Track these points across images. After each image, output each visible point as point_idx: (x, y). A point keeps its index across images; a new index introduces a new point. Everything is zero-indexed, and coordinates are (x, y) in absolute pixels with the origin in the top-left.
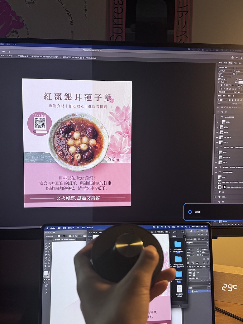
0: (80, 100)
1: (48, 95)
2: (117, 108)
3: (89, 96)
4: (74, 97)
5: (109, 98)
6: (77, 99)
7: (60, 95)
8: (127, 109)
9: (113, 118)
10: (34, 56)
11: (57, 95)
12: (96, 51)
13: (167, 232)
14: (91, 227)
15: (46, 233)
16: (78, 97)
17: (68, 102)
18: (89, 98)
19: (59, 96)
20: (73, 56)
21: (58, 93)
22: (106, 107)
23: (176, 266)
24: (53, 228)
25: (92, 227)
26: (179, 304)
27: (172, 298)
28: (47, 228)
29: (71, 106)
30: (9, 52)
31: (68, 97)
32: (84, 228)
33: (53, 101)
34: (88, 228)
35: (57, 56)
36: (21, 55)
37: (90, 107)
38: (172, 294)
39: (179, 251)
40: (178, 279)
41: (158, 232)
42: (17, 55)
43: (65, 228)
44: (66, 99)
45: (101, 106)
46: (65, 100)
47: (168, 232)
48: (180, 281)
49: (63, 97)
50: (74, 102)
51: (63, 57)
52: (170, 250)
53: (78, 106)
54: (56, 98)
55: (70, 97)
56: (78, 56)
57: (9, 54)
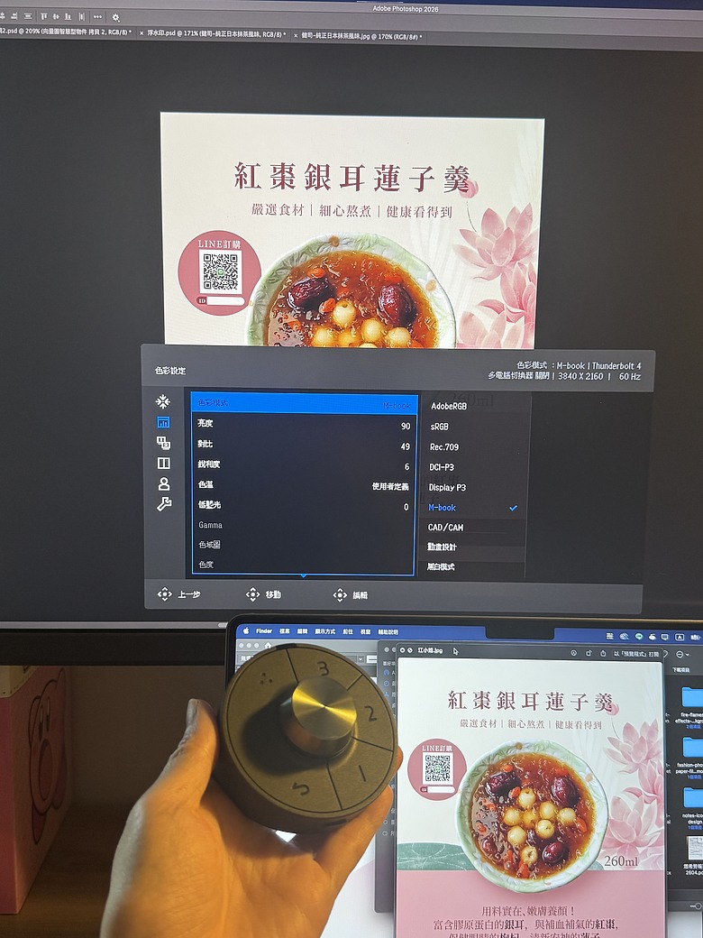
0: (358, 189)
1: (248, 170)
2: (490, 216)
3: (390, 172)
4: (337, 177)
5: (460, 181)
6: (347, 184)
7: (291, 169)
8: (523, 220)
9: (472, 251)
10: (204, 33)
11: (278, 170)
12: (419, 10)
13: (657, 654)
14: (391, 632)
15: (241, 645)
16: (353, 179)
17: (318, 197)
18: (390, 182)
19: (287, 175)
20: (338, 31)
21: (283, 164)
22: (447, 212)
23: (685, 772)
24: (265, 631)
25: (396, 632)
26: (694, 900)
27: (669, 880)
28: (246, 631)
29: (325, 211)
30: (116, 17)
31: (316, 178)
32: (368, 632)
33: (268, 194)
34: (381, 632)
35: (281, 30)
36: (158, 28)
37: (392, 212)
38: (669, 866)
39: (699, 722)
40: (691, 816)
41: (626, 654)
42: (145, 29)
43: (305, 631)
44: (311, 186)
45: (431, 209)
46: (307, 188)
47: (662, 654)
48: (699, 822)
49: (300, 178)
50: (337, 195)
51: (304, 35)
52: (666, 718)
53: (352, 210)
54: (274, 183)
55: (325, 179)
56: (354, 32)
57: (116, 28)
